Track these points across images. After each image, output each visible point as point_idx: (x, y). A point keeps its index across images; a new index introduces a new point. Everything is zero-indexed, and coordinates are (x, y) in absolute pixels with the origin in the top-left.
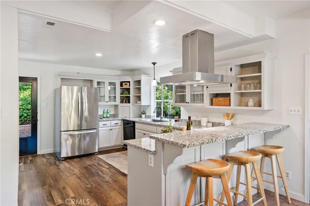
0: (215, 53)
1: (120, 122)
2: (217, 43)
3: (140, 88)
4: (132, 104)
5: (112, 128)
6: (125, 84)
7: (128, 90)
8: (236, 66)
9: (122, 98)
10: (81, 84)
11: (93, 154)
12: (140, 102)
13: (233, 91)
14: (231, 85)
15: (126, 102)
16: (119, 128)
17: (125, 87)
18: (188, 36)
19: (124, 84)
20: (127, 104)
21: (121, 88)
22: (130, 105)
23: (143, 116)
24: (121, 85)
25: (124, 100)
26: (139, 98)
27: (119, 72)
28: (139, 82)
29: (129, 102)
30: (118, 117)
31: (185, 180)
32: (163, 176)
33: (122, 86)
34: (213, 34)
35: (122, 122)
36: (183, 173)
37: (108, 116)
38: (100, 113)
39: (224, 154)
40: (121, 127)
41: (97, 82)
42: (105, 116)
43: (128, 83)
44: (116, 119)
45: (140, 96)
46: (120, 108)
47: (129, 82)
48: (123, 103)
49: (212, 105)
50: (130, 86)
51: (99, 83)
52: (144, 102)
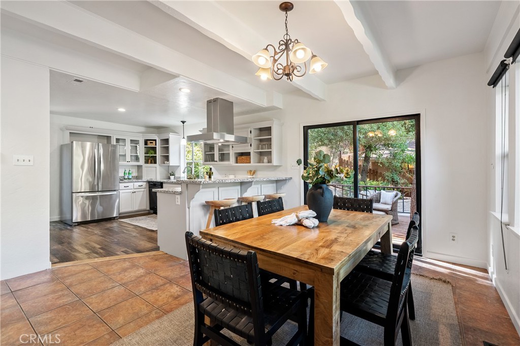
0: (234, 118)
1: (144, 184)
2: (236, 110)
3: (168, 147)
4: (159, 165)
5: (135, 190)
6: (151, 143)
7: (154, 149)
8: (255, 129)
9: (146, 158)
10: (96, 140)
11: (114, 218)
12: (168, 163)
13: (252, 150)
14: (251, 146)
15: (151, 163)
16: (144, 191)
17: (150, 145)
18: (211, 102)
19: (149, 142)
20: (153, 165)
21: (145, 147)
22: (157, 165)
23: (172, 177)
24: (146, 143)
25: (150, 160)
26: (167, 158)
27: (142, 129)
28: (166, 141)
29: (155, 163)
30: (142, 179)
31: (205, 215)
32: (187, 209)
33: (147, 145)
34: (232, 102)
35: (148, 184)
36: (203, 209)
37: (130, 177)
38: (121, 174)
39: (239, 196)
40: (145, 189)
41: (116, 139)
42: (126, 177)
43: (154, 142)
44: (141, 180)
45: (168, 156)
46: (144, 169)
47: (155, 140)
48: (147, 163)
49: (237, 163)
50: (156, 145)
51: (118, 140)
52: (173, 161)
